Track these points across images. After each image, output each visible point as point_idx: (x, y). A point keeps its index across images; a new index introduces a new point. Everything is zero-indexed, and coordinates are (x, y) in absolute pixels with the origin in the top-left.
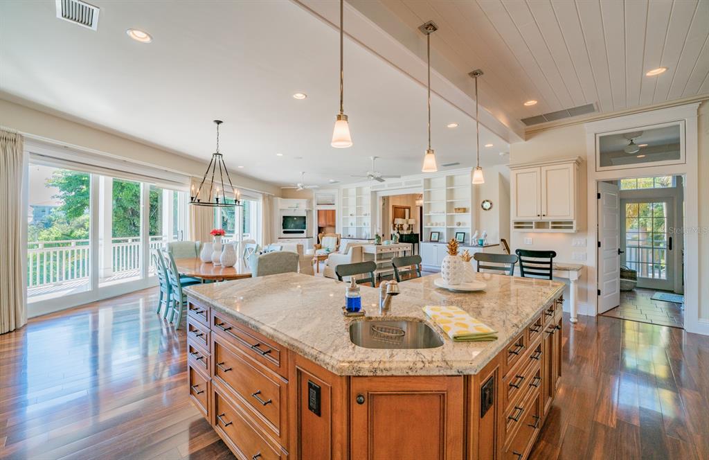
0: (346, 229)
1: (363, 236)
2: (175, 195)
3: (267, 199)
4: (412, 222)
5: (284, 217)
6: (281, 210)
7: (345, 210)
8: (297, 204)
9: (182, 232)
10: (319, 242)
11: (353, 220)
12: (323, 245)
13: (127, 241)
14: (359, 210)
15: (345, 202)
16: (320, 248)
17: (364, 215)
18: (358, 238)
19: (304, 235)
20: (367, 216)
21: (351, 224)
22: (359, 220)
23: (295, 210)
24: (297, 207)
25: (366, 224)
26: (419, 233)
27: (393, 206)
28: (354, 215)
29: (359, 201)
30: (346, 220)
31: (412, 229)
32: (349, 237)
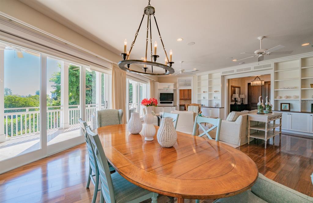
0: (199, 101)
1: (214, 105)
2: (103, 76)
3: (152, 83)
4: (242, 96)
5: (161, 93)
6: (159, 89)
7: (199, 89)
8: (169, 86)
9: (107, 102)
11: (206, 95)
13: (87, 107)
14: (210, 89)
15: (199, 84)
17: (215, 91)
18: (209, 107)
19: (172, 105)
20: (217, 92)
21: (204, 98)
22: (210, 95)
23: (167, 89)
24: (168, 88)
25: (216, 98)
26: (247, 104)
27: (231, 86)
28: (207, 92)
29: (210, 82)
30: (199, 95)
31: (242, 101)
32: (202, 106)
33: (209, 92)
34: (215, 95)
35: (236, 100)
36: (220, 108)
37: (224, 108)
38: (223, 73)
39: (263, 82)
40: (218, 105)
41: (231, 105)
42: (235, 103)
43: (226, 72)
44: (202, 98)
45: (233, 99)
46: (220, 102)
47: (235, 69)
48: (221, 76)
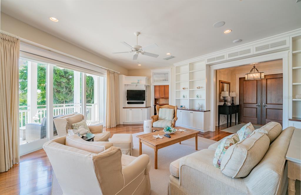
0: (178, 101)
1: (196, 107)
4: (233, 94)
5: (128, 91)
6: (125, 85)
7: (178, 85)
8: (139, 80)
10: (155, 114)
11: (186, 93)
12: (160, 116)
14: (192, 84)
15: (178, 77)
16: (157, 119)
17: (197, 88)
18: (190, 109)
19: (144, 105)
20: (200, 89)
21: (184, 97)
22: (192, 93)
23: (136, 85)
24: (138, 83)
25: (199, 96)
26: (239, 104)
27: (219, 81)
28: (187, 89)
29: (192, 75)
30: (178, 93)
31: (233, 101)
32: (181, 108)
33: (189, 89)
34: (198, 92)
35: (226, 99)
36: (204, 111)
37: (210, 111)
38: (209, 60)
39: (263, 75)
40: (202, 106)
41: (219, 106)
42: (225, 104)
43: (213, 59)
44: (182, 97)
45: (222, 98)
46: (204, 103)
47: (226, 52)
48: (206, 65)
